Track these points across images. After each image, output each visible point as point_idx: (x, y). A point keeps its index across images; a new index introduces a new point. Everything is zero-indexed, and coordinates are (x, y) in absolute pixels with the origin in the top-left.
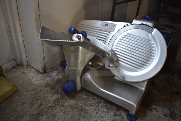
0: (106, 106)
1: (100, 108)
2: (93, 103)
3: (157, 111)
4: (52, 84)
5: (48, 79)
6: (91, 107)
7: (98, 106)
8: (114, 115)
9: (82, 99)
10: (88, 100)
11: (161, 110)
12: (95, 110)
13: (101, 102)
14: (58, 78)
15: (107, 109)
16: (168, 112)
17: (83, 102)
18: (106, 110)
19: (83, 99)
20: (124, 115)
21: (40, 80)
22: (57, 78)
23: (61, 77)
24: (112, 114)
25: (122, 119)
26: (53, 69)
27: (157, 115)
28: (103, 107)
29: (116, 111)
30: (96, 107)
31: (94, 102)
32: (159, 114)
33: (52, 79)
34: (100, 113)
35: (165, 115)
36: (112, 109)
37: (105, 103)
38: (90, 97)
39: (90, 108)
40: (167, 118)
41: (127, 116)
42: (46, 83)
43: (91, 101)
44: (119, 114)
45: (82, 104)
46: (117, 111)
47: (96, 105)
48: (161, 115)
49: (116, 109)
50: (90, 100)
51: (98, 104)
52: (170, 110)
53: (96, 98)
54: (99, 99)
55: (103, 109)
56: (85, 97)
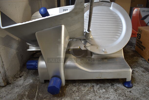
0: (101, 86)
1: (98, 91)
2: (88, 91)
3: (137, 72)
4: (27, 93)
5: (17, 90)
6: (90, 94)
7: (94, 91)
8: (115, 91)
9: (74, 92)
10: (80, 90)
11: (138, 70)
13: (93, 86)
14: (28, 83)
15: (105, 89)
16: (143, 69)
17: (77, 94)
18: (104, 90)
19: (75, 92)
20: (120, 86)
21: (7, 95)
22: (28, 85)
23: (31, 81)
24: (112, 90)
25: (123, 91)
26: (16, 77)
27: (139, 74)
28: (99, 89)
29: (112, 87)
30: (94, 92)
31: (87, 89)
32: (140, 73)
33: (22, 87)
34: (102, 96)
35: (144, 72)
36: (108, 87)
38: (79, 86)
39: (90, 96)
40: (147, 73)
41: (124, 86)
42: (18, 96)
44: (117, 88)
45: (79, 97)
46: (114, 87)
47: (92, 90)
48: (142, 73)
49: (111, 85)
50: (83, 89)
51: (93, 89)
52: (142, 67)
54: (90, 84)
55: (101, 91)
56: (75, 89)
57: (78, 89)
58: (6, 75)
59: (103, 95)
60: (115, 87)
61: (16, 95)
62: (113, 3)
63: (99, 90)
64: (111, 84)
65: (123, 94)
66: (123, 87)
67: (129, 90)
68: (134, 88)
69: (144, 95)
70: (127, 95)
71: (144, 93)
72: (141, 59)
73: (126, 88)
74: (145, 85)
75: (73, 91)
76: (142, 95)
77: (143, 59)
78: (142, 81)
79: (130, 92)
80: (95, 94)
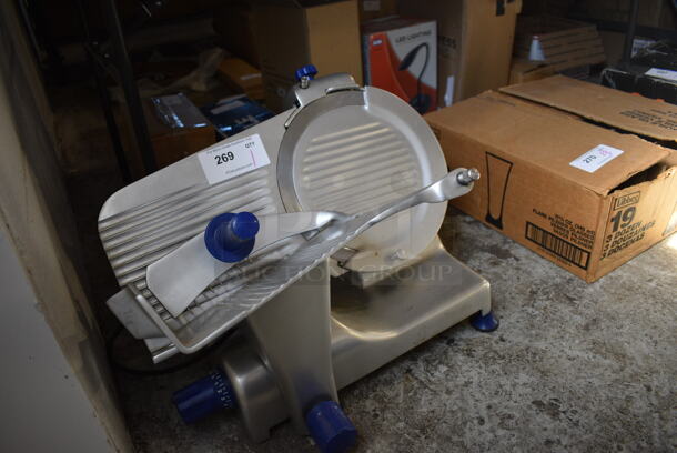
0: (427, 362)
1: (431, 378)
2: (406, 391)
6: (420, 399)
7: (421, 382)
9: (377, 415)
10: (386, 400)
11: (478, 264)
12: (435, 393)
13: (409, 371)
15: (440, 363)
16: (487, 255)
17: (389, 415)
18: (444, 369)
19: (378, 413)
20: (470, 335)
24: (461, 357)
25: (485, 344)
28: (428, 371)
29: (456, 348)
30: (426, 387)
31: (400, 387)
32: (489, 271)
34: (451, 385)
35: (495, 264)
36: (445, 353)
37: (414, 359)
38: (375, 391)
39: (422, 403)
40: (504, 265)
41: (477, 330)
43: (397, 391)
44: (468, 345)
45: (399, 421)
46: (457, 345)
47: (415, 383)
48: (492, 270)
49: (448, 344)
50: (390, 393)
51: (416, 378)
52: (483, 249)
53: (387, 376)
54: (396, 370)
55: (437, 374)
56: (372, 405)
57: (380, 400)
59: (452, 383)
60: (462, 345)
62: (365, 89)
63: (432, 375)
64: (446, 341)
65: (491, 355)
66: (479, 335)
67: (496, 335)
68: (503, 324)
69: (533, 332)
70: (501, 354)
71: (532, 326)
72: (465, 221)
73: (486, 335)
74: (520, 303)
75: (372, 413)
76: (531, 336)
77: (468, 219)
78: (507, 295)
79: (503, 340)
80: (431, 390)
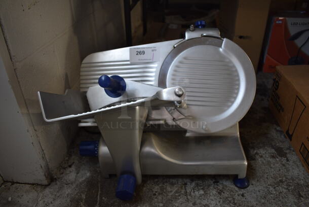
0: (197, 185)
1: (192, 193)
2: (176, 192)
3: (261, 157)
4: (84, 197)
5: (68, 191)
6: (179, 199)
7: (186, 192)
8: (219, 193)
9: (155, 195)
10: (165, 191)
11: (264, 153)
12: (188, 200)
13: (186, 184)
14: (84, 179)
15: (203, 189)
16: (273, 151)
17: (160, 198)
18: (202, 192)
19: (157, 194)
20: (229, 184)
21: (54, 200)
22: (84, 181)
23: (88, 174)
24: (214, 192)
25: (232, 193)
26: (63, 166)
27: (264, 161)
28: (194, 189)
29: (216, 186)
30: (186, 195)
31: (175, 189)
32: (266, 159)
33: (74, 186)
34: (198, 201)
35: (273, 157)
36: (209, 186)
37: (192, 181)
38: (163, 184)
40: (278, 160)
41: (234, 184)
42: (71, 201)
43: (171, 190)
44: (223, 188)
45: (162, 203)
46: (218, 185)
47: (183, 191)
48: (269, 159)
49: (214, 182)
50: (169, 189)
51: (186, 189)
52: (273, 147)
53: (174, 181)
54: (180, 180)
55: (197, 193)
56: (157, 189)
57: (162, 189)
58: (48, 169)
59: (200, 201)
60: (220, 187)
61: (69, 200)
62: (225, 39)
63: (194, 192)
64: (214, 180)
65: (230, 199)
66: (233, 186)
67: (243, 191)
68: (250, 188)
69: (263, 201)
70: (236, 202)
71: (265, 198)
72: (275, 129)
73: (237, 189)
74: (269, 183)
75: (154, 193)
76: (260, 202)
77: (278, 128)
78: (266, 176)
79: (243, 195)
80: (187, 198)
